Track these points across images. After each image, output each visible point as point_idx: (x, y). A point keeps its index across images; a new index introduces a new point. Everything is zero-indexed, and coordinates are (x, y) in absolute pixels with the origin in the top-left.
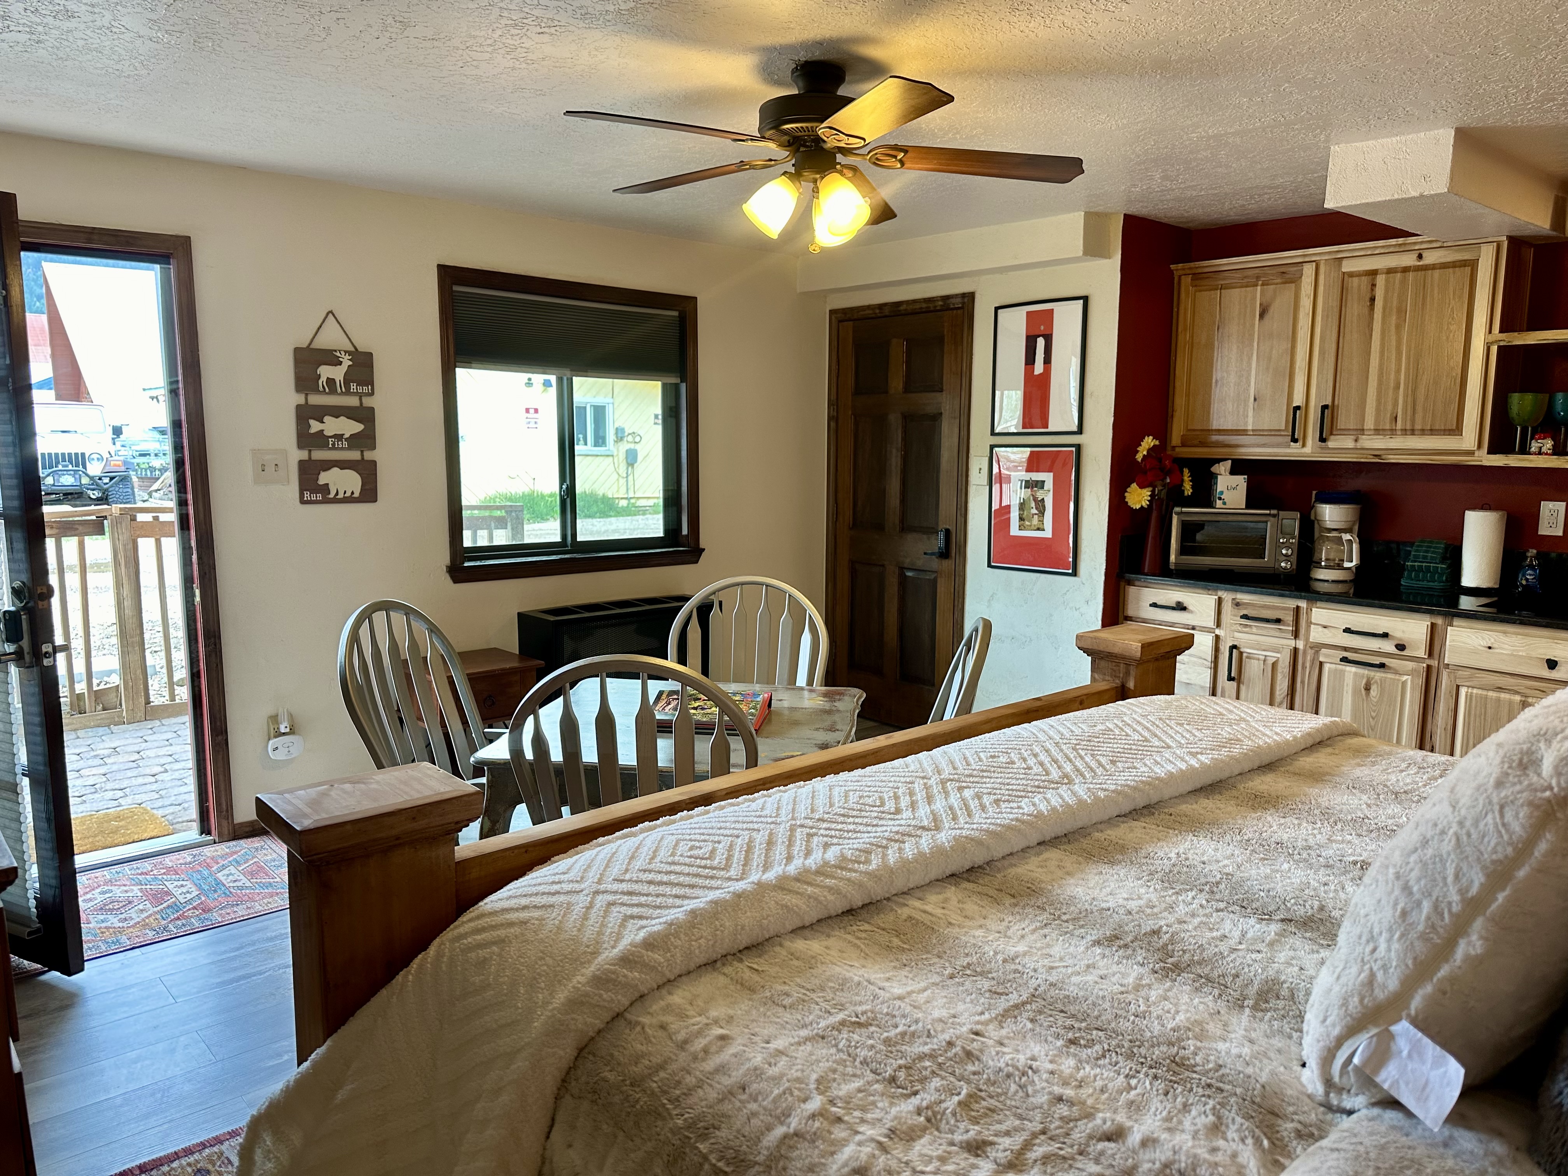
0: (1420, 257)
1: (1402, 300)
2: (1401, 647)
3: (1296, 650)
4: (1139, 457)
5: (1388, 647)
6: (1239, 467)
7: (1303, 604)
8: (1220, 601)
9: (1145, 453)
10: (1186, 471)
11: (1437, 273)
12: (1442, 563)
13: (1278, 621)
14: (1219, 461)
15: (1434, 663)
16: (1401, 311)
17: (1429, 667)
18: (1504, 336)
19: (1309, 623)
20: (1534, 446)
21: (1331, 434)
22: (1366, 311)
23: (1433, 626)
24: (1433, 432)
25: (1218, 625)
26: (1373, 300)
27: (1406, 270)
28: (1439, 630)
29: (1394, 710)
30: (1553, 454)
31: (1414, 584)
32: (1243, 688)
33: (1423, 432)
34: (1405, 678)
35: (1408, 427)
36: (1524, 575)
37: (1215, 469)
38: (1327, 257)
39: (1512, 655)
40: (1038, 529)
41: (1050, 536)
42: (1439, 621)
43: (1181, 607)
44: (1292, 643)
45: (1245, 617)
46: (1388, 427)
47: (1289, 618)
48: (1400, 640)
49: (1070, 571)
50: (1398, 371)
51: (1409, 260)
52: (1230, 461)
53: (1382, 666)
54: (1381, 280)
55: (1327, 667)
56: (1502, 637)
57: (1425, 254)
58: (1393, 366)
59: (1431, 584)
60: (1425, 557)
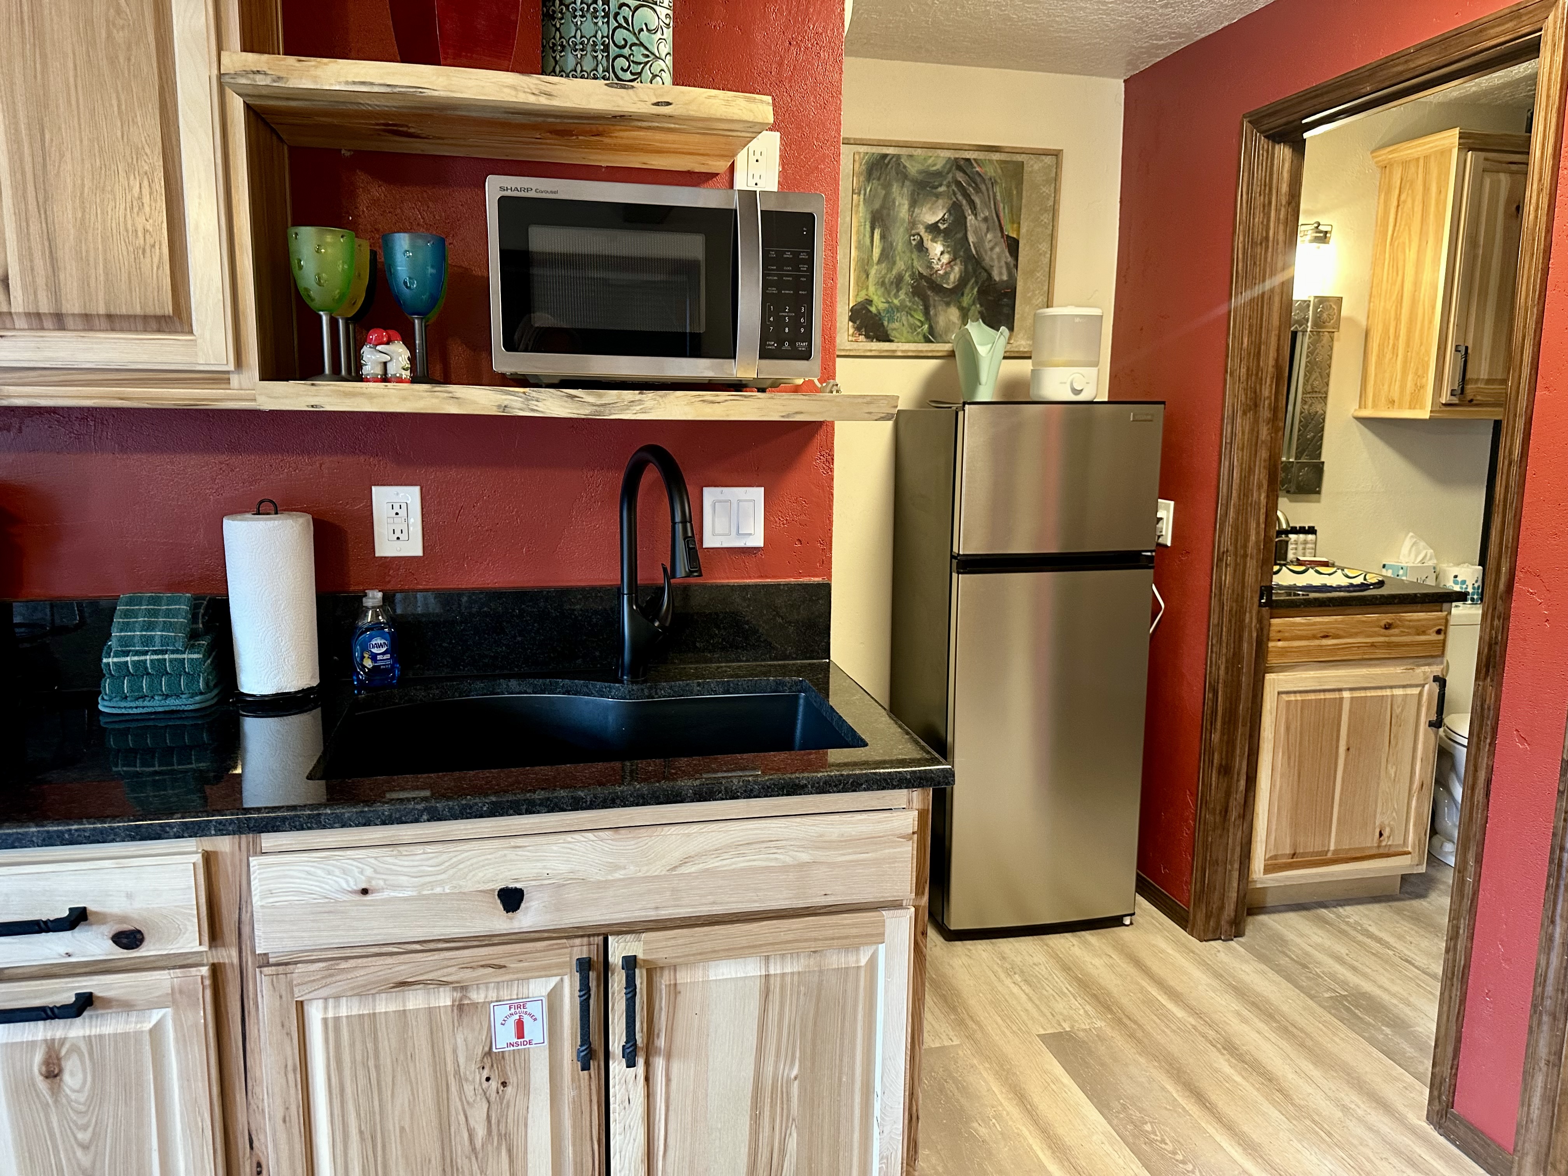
2: (129, 939)
5: (91, 946)
12: (190, 647)
15: (228, 955)
17: (216, 970)
18: (253, 60)
23: (209, 859)
24: (114, 323)
28: (226, 869)
29: (141, 1111)
30: (414, 380)
31: (131, 707)
33: (87, 322)
34: (156, 1016)
35: (45, 307)
36: (365, 648)
39: (421, 898)
42: (224, 844)
48: (123, 919)
53: (84, 1002)
59: (173, 703)
60: (147, 641)
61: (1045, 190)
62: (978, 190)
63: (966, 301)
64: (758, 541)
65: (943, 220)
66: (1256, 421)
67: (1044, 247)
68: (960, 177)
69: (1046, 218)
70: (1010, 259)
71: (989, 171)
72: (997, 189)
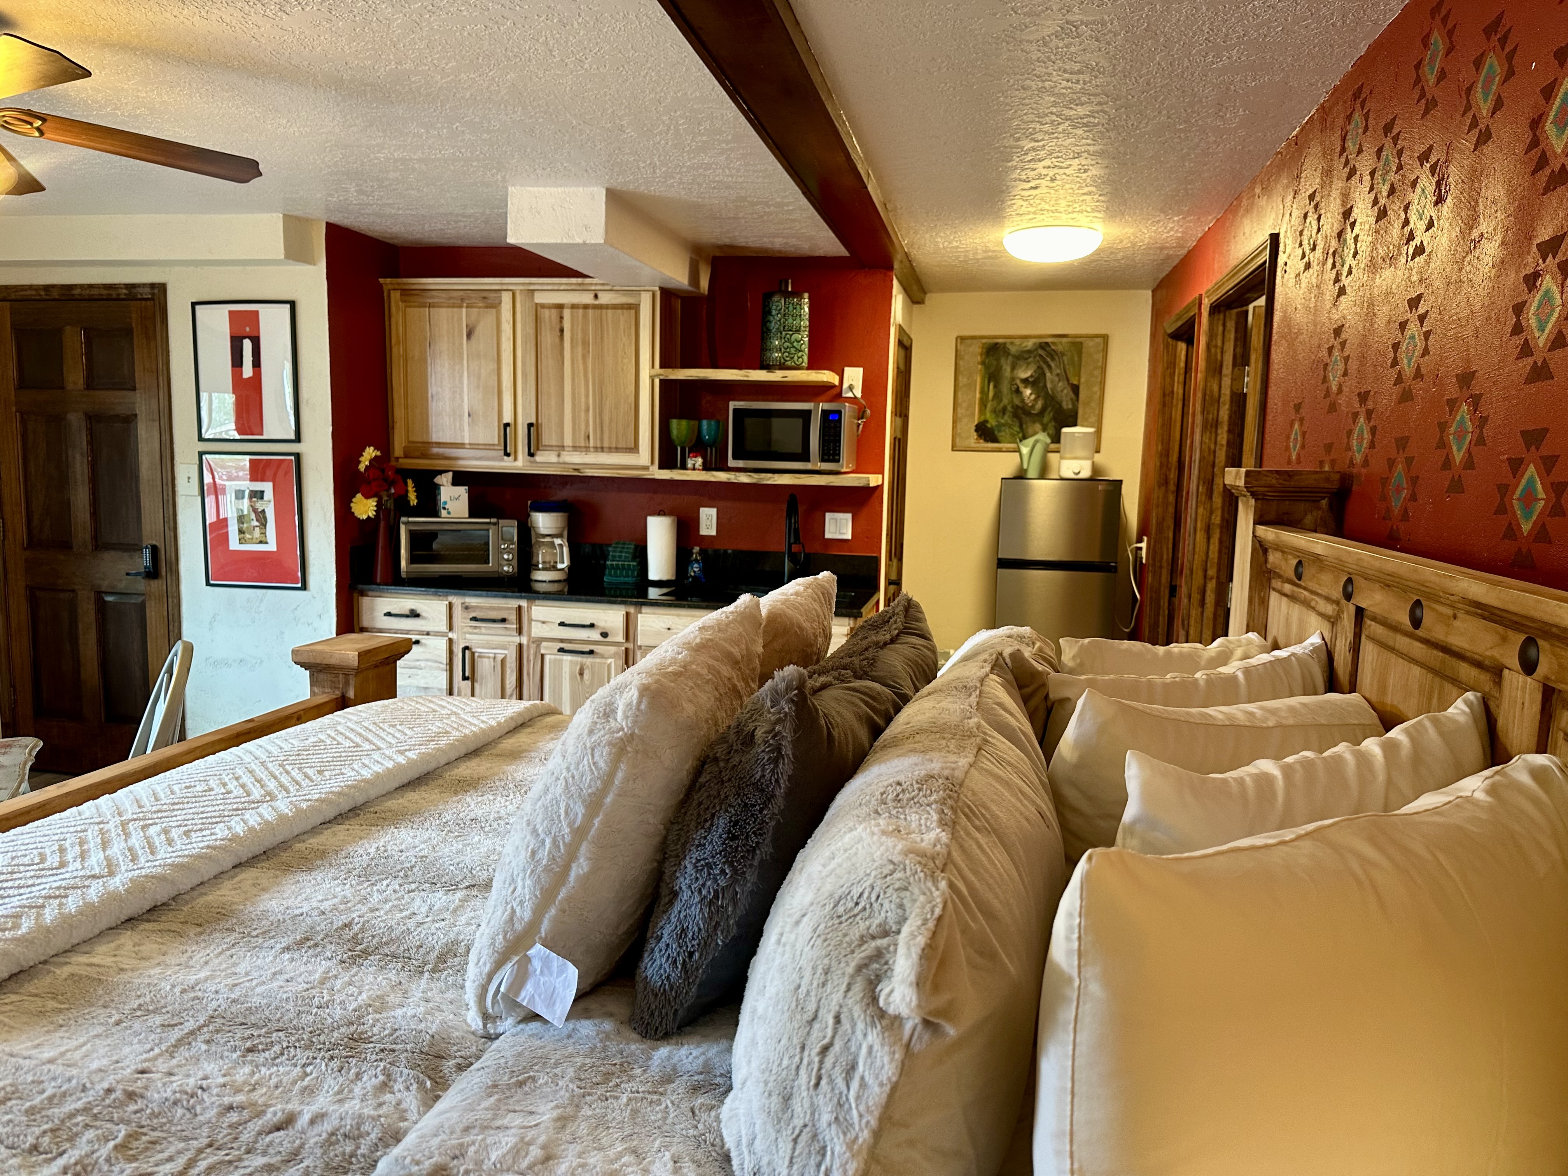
0: (596, 296)
1: (585, 332)
2: (605, 635)
3: (520, 646)
4: (362, 467)
5: (595, 635)
6: (460, 478)
7: (524, 603)
8: (450, 606)
9: (367, 463)
10: (410, 482)
11: (610, 312)
12: (634, 560)
13: (504, 620)
14: (441, 472)
15: (630, 646)
16: (585, 343)
17: (627, 649)
18: (663, 371)
19: (530, 620)
20: (690, 463)
21: (538, 449)
22: (557, 340)
23: (627, 614)
24: (617, 450)
25: (451, 628)
26: (562, 330)
27: (586, 307)
28: (632, 617)
30: (703, 470)
31: (614, 580)
32: (477, 685)
33: (611, 450)
34: (609, 661)
35: (598, 445)
36: (692, 568)
37: (438, 480)
38: (521, 288)
40: (261, 542)
41: (274, 549)
42: (632, 610)
43: (414, 614)
44: (517, 640)
45: (474, 619)
46: (582, 444)
47: (513, 617)
48: (604, 628)
49: (299, 585)
50: (587, 396)
51: (587, 298)
52: (451, 474)
53: (591, 652)
54: (567, 313)
55: (547, 658)
56: (676, 620)
57: (600, 294)
58: (583, 391)
59: (626, 579)
60: (620, 557)
61: (1096, 356)
62: (1053, 359)
63: (1046, 419)
64: (849, 536)
65: (1031, 376)
66: (1167, 491)
67: (1096, 389)
68: (1041, 352)
69: (1097, 373)
70: (1073, 396)
71: (1060, 348)
72: (1065, 358)
